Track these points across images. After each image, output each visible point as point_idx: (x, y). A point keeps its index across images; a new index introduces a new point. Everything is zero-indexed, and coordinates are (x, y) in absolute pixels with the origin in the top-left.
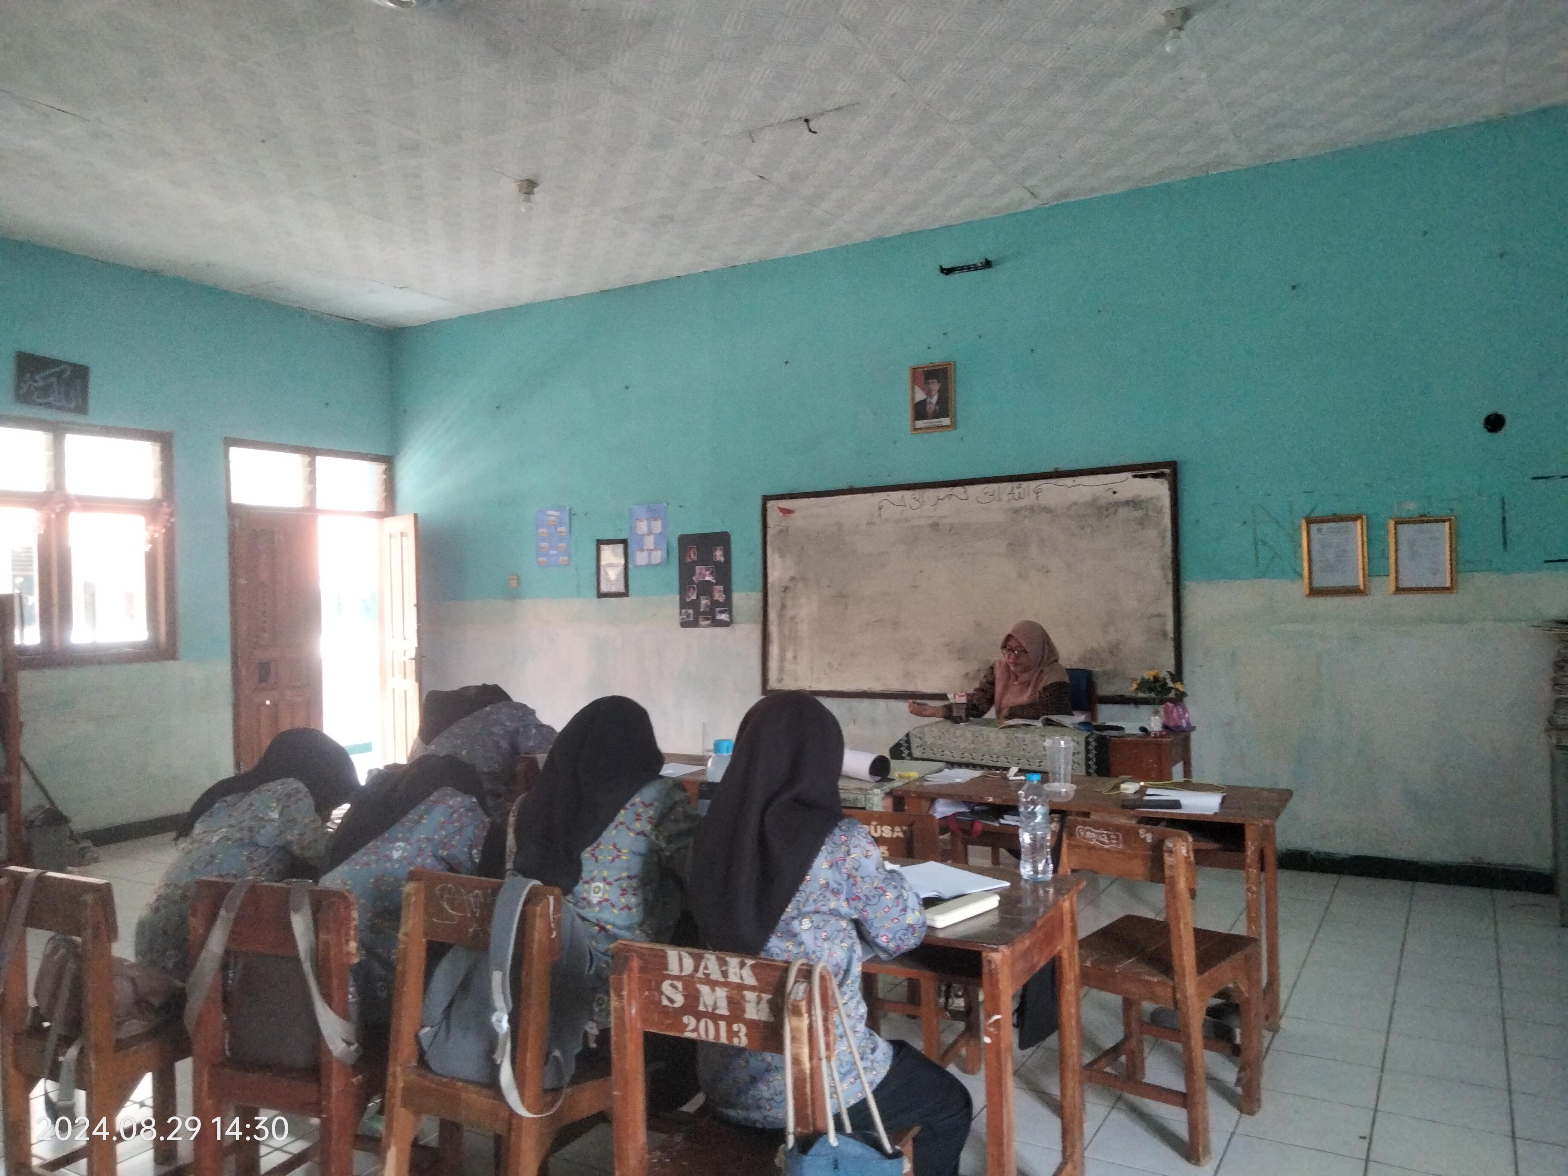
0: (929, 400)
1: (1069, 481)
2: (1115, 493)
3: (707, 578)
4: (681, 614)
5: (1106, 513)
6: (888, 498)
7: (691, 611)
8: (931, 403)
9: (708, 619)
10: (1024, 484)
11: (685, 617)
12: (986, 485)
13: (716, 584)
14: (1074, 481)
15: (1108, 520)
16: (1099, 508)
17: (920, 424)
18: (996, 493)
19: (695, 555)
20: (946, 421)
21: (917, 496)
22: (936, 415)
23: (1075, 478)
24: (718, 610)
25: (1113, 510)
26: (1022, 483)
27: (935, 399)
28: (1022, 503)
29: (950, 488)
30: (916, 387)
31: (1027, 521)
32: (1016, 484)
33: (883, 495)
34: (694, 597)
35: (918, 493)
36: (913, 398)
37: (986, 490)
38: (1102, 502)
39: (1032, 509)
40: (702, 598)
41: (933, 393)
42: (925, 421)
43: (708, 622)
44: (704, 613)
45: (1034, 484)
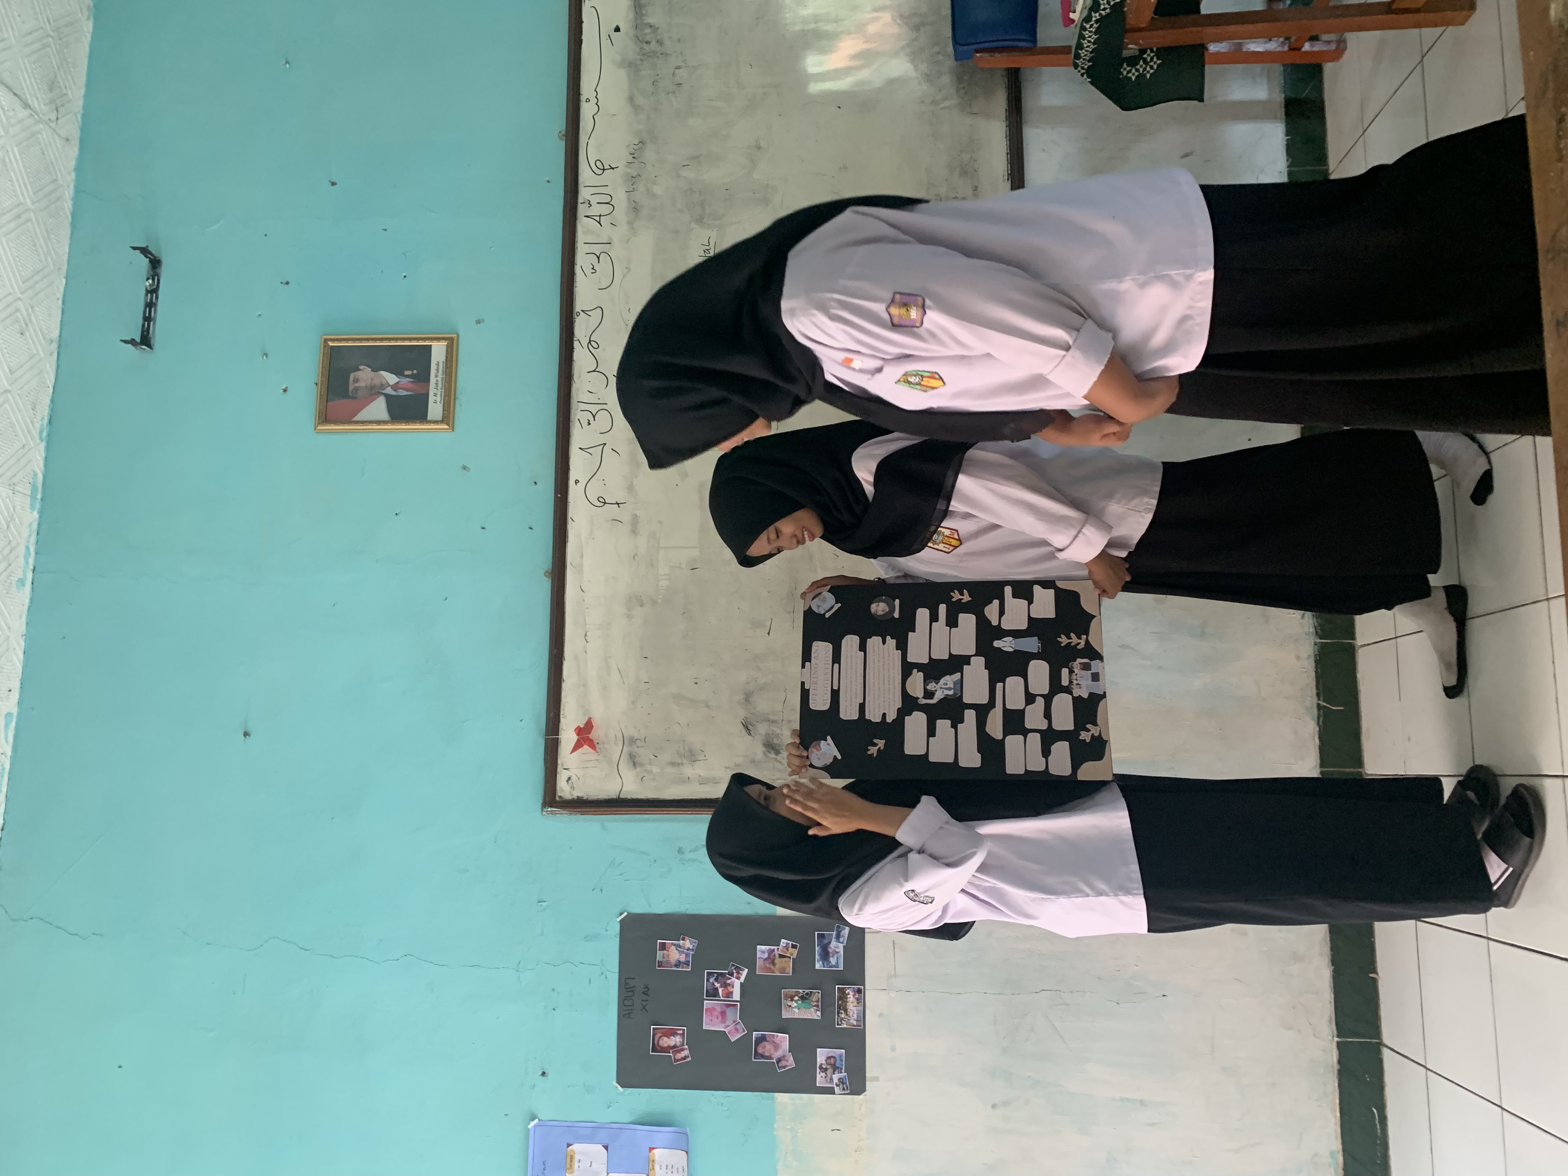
0: (389, 391)
1: (587, 110)
2: (617, 29)
3: (737, 996)
4: (831, 1091)
5: (654, 43)
6: (581, 485)
7: (822, 1055)
8: (395, 387)
9: (843, 996)
10: (584, 194)
11: (836, 1077)
12: (578, 270)
13: (752, 967)
14: (588, 100)
15: (667, 42)
16: (646, 56)
17: (435, 409)
18: (597, 249)
19: (672, 1033)
20: (438, 351)
21: (585, 417)
22: (423, 377)
23: (583, 98)
24: (818, 966)
25: (648, 31)
26: (580, 200)
27: (392, 379)
28: (621, 199)
29: (576, 344)
30: (355, 419)
31: (657, 190)
32: (582, 210)
33: (575, 492)
34: (783, 1039)
35: (578, 414)
36: (379, 422)
37: (588, 271)
38: (632, 54)
39: (632, 180)
40: (785, 1015)
41: (377, 382)
42: (431, 398)
43: (851, 998)
44: (825, 1006)
45: (585, 174)
